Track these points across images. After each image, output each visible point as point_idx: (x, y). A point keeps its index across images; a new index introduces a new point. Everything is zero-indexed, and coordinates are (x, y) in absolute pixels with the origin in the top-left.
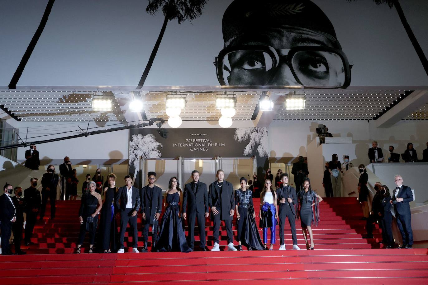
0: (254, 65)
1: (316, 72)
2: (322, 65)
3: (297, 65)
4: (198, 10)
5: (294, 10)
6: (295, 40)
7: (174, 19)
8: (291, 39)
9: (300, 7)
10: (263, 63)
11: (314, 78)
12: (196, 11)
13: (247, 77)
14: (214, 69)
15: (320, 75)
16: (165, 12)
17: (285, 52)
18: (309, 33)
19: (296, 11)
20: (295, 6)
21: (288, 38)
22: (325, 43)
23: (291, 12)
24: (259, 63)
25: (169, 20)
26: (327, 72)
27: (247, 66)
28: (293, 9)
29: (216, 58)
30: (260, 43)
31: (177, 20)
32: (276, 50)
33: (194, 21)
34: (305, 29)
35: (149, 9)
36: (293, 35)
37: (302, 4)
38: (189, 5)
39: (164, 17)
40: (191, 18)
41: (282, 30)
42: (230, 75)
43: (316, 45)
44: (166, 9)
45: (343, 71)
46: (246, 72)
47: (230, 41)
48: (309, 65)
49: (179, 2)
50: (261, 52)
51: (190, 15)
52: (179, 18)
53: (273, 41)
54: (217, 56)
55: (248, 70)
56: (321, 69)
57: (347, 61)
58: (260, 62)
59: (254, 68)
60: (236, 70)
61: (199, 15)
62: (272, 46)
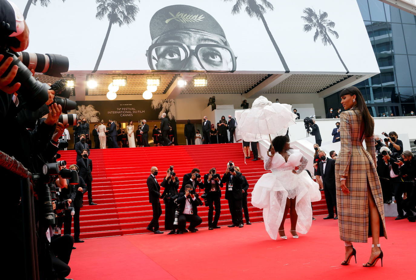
0: (173, 56)
1: (214, 61)
2: (218, 56)
3: (202, 57)
4: (133, 17)
5: (198, 19)
6: (200, 40)
7: (116, 23)
8: (196, 39)
9: (202, 17)
10: (179, 55)
11: (213, 66)
12: (131, 18)
13: (168, 64)
14: (146, 58)
15: (216, 63)
16: (109, 18)
17: (193, 48)
18: (208, 35)
19: (199, 20)
20: (199, 16)
21: (194, 38)
22: (219, 42)
23: (196, 20)
24: (176, 54)
25: (112, 24)
26: (221, 61)
27: (168, 57)
28: (197, 18)
29: (147, 51)
30: (176, 41)
31: (118, 24)
32: (187, 46)
33: (130, 25)
34: (205, 32)
35: (98, 16)
36: (198, 36)
37: (203, 15)
38: (126, 14)
39: (109, 22)
40: (128, 23)
41: (190, 32)
42: (157, 63)
43: (213, 43)
44: (110, 16)
45: (231, 61)
46: (168, 60)
47: (156, 39)
48: (209, 57)
49: (119, 12)
50: (178, 47)
51: (127, 21)
52: (119, 22)
53: (184, 40)
54: (148, 50)
55: (169, 60)
56: (217, 59)
57: (233, 54)
58: (177, 54)
59: (173, 58)
60: (161, 60)
61: (133, 21)
62: (184, 43)
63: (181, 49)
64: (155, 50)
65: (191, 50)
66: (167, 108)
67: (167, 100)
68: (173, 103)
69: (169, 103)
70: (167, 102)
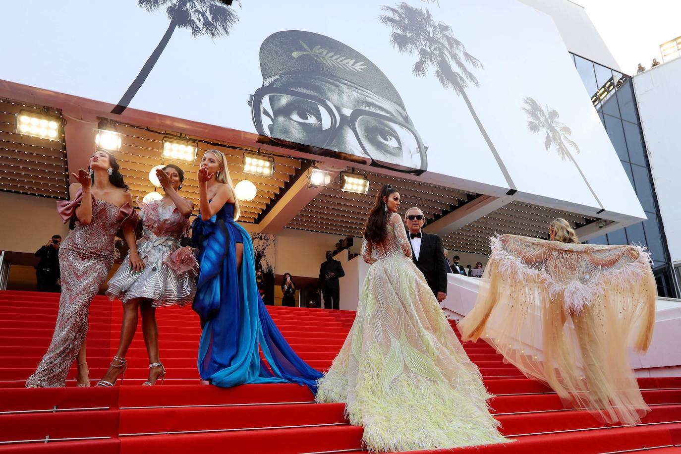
0: (307, 119)
1: (387, 145)
2: (393, 138)
3: (364, 132)
4: (223, 28)
5: (354, 67)
6: (358, 102)
7: (185, 28)
8: (352, 98)
9: (361, 65)
10: (319, 118)
12: (220, 29)
13: (296, 131)
15: (391, 150)
16: (171, 15)
17: (348, 112)
18: (375, 98)
19: (356, 68)
20: (355, 63)
21: (349, 96)
22: (394, 114)
23: (350, 68)
24: (312, 116)
25: (177, 27)
26: (400, 148)
27: (295, 117)
28: (353, 65)
29: (252, 96)
30: (313, 93)
31: (189, 30)
32: (335, 106)
33: (217, 39)
34: (368, 91)
35: (144, 3)
36: (355, 94)
37: (363, 63)
38: (210, 18)
39: (170, 21)
40: (213, 34)
41: (340, 84)
42: (272, 123)
43: (383, 113)
44: (171, 10)
45: (418, 153)
46: (295, 124)
47: (271, 79)
48: (377, 135)
49: (194, 9)
50: (316, 104)
51: (212, 30)
52: (193, 28)
53: (329, 94)
54: (254, 94)
55: (299, 123)
56: (392, 143)
57: (421, 140)
58: (315, 116)
59: (306, 121)
60: (281, 119)
61: (225, 34)
62: (329, 100)
63: (322, 109)
64: (268, 97)
65: (342, 116)
66: (260, 249)
67: (260, 235)
68: (271, 242)
69: (263, 241)
70: (261, 238)
